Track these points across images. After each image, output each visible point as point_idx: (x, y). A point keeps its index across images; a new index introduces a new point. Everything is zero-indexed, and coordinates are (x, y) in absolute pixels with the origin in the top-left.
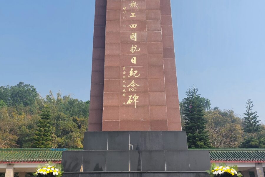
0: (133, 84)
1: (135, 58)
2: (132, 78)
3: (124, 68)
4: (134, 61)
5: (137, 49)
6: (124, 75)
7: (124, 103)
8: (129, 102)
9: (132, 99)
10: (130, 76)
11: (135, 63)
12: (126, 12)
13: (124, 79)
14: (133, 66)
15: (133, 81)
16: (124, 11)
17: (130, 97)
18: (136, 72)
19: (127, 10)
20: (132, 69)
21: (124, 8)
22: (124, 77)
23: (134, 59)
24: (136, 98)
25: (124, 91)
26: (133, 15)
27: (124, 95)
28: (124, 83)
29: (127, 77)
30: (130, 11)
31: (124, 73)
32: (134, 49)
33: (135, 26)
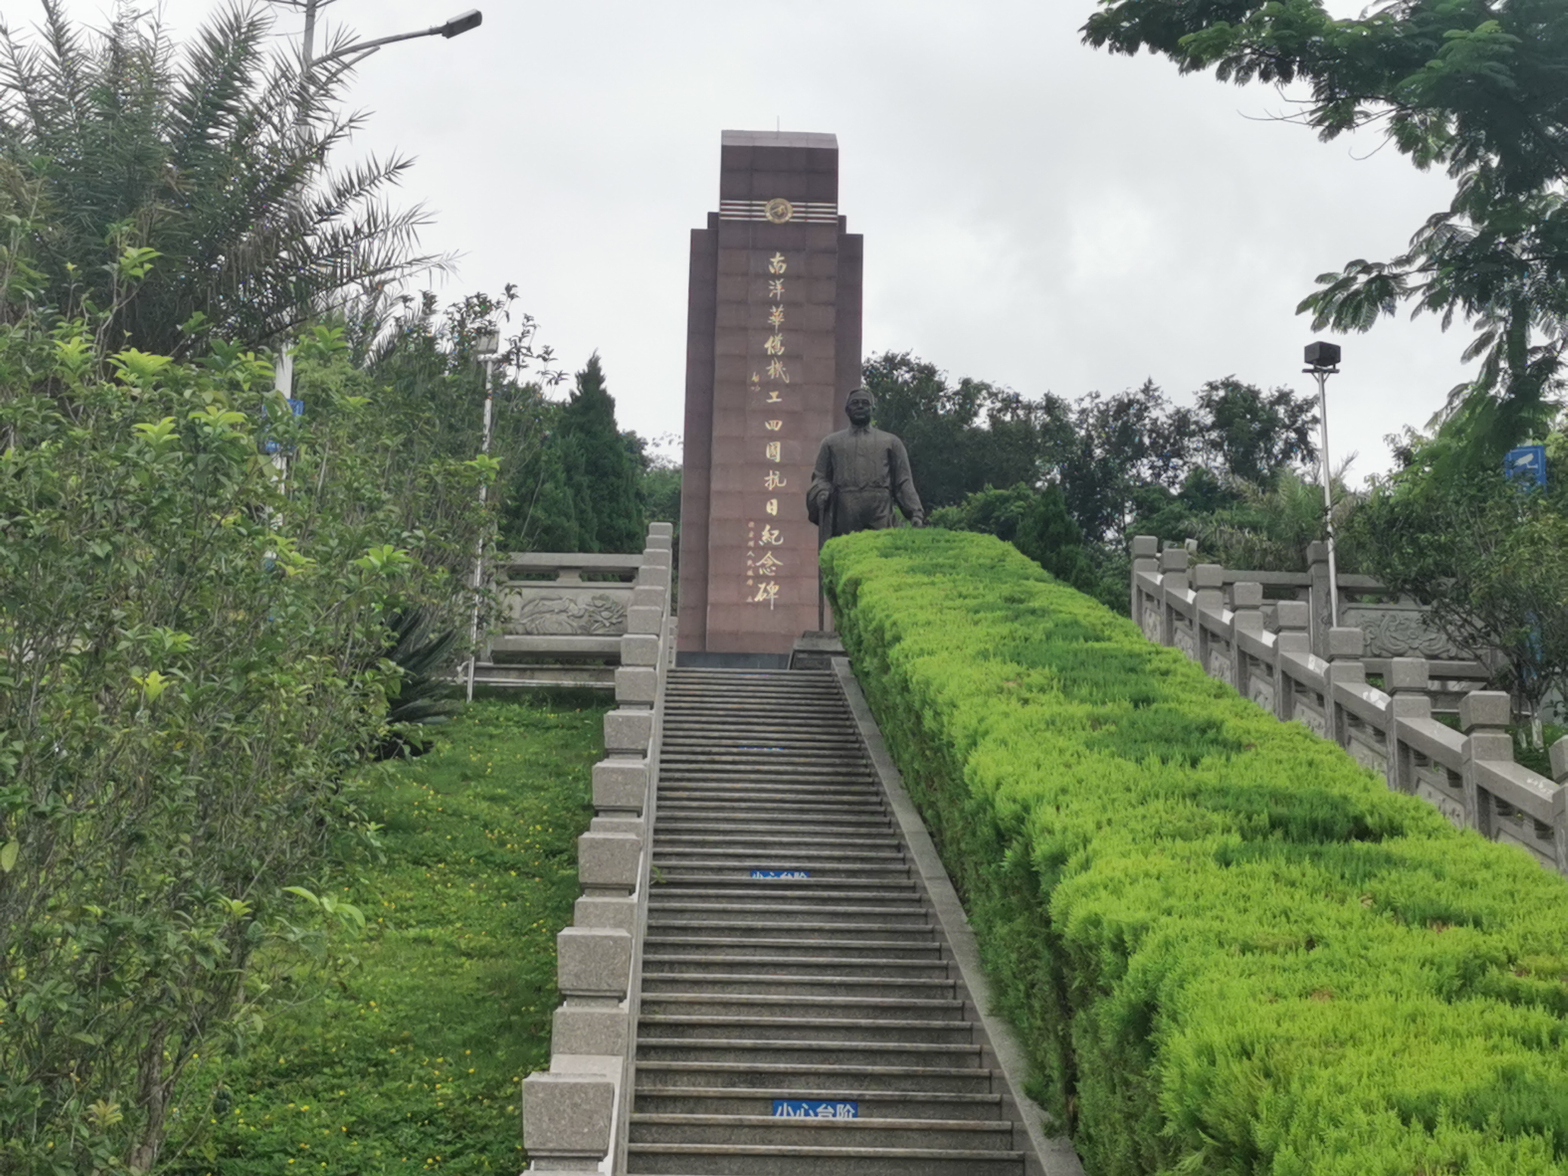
0: (769, 559)
1: (775, 502)
2: (768, 547)
3: (751, 524)
5: (781, 482)
6: (751, 540)
7: (750, 600)
8: (759, 598)
9: (765, 590)
10: (762, 541)
11: (774, 513)
12: (758, 389)
14: (770, 519)
15: (769, 554)
17: (762, 586)
18: (776, 533)
19: (760, 384)
20: (768, 527)
21: (755, 379)
22: (751, 544)
23: (772, 504)
24: (773, 589)
25: (750, 573)
26: (774, 397)
27: (750, 582)
28: (750, 557)
29: (756, 543)
30: (769, 385)
31: (751, 535)
33: (775, 425)
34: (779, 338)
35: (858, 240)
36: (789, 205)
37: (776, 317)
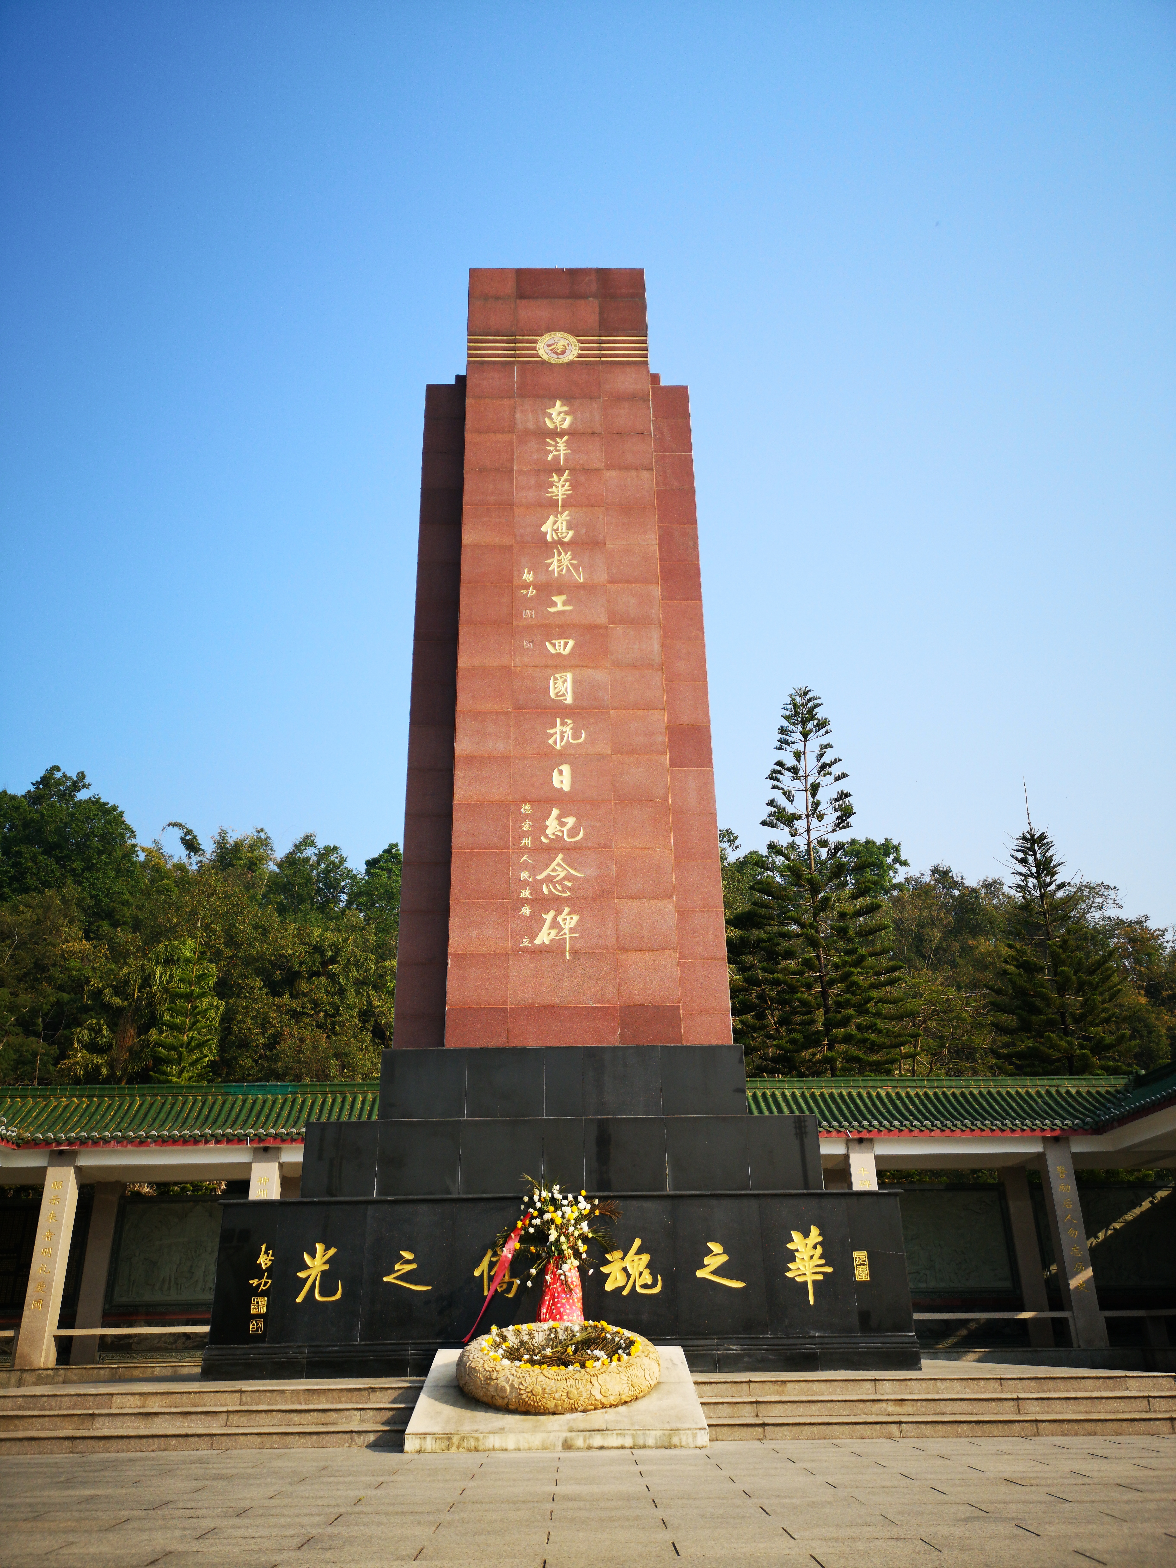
0: (558, 868)
1: (566, 768)
2: (557, 846)
3: (526, 808)
4: (562, 780)
5: (576, 736)
7: (526, 943)
8: (544, 937)
10: (547, 836)
11: (566, 787)
12: (532, 592)
13: (524, 850)
14: (558, 799)
16: (526, 586)
17: (549, 917)
18: (571, 821)
19: (535, 584)
21: (527, 577)
22: (527, 842)
23: (561, 772)
25: (526, 894)
26: (559, 603)
27: (526, 911)
29: (536, 839)
30: (551, 586)
31: (527, 826)
32: (562, 733)
33: (563, 647)
34: (564, 517)
35: (679, 395)
37: (560, 488)
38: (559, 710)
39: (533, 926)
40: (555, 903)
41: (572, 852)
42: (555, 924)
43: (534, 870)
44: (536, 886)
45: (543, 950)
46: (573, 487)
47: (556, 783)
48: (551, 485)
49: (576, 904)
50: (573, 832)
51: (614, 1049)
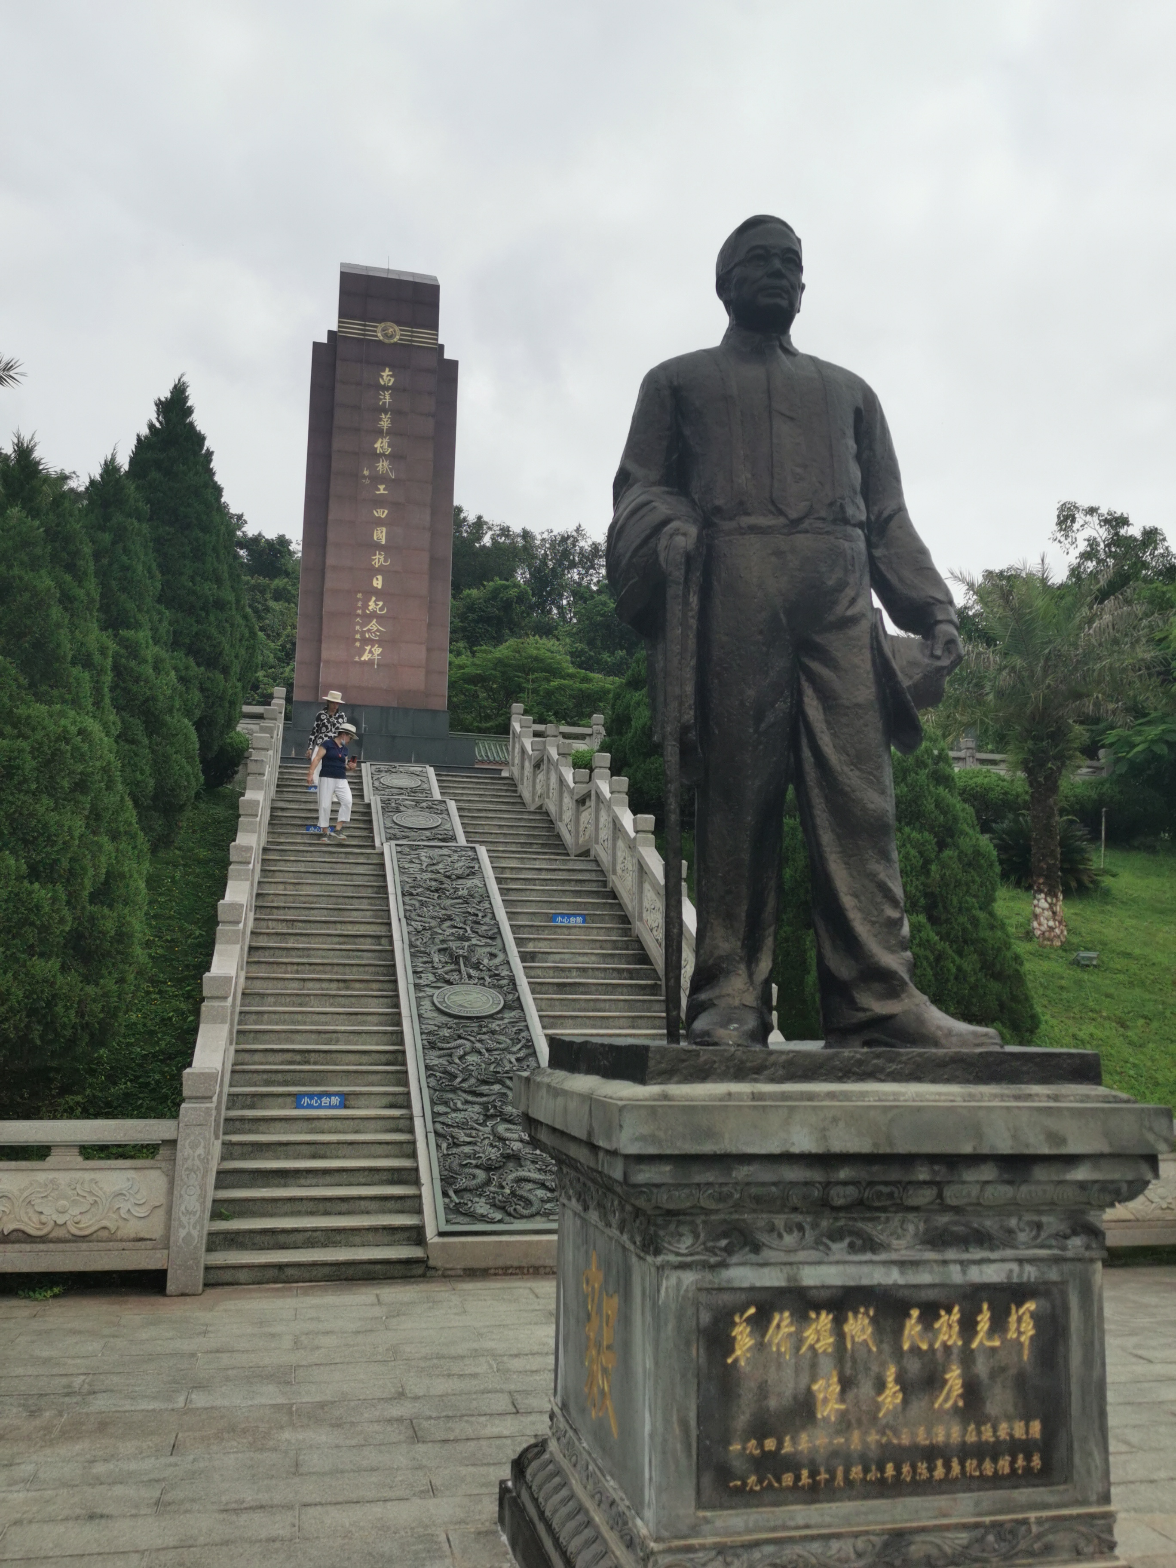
0: (374, 625)
1: (380, 577)
2: (373, 615)
3: (359, 596)
4: (378, 583)
5: (385, 561)
6: (359, 608)
7: (357, 659)
8: (366, 657)
10: (369, 610)
11: (380, 587)
12: (367, 481)
13: (358, 615)
14: (376, 592)
15: (374, 621)
16: (364, 477)
17: (368, 648)
18: (381, 604)
19: (369, 477)
20: (374, 599)
21: (366, 473)
22: (359, 612)
23: (377, 579)
24: (377, 650)
25: (358, 636)
26: (382, 489)
27: (358, 644)
28: (358, 623)
29: (364, 611)
30: (377, 479)
31: (360, 604)
32: (378, 560)
33: (382, 513)
34: (386, 440)
35: (454, 364)
36: (397, 328)
37: (385, 422)
38: (378, 546)
39: (361, 651)
40: (371, 642)
41: (380, 618)
42: (371, 652)
43: (363, 626)
44: (363, 633)
45: (365, 662)
46: (392, 422)
47: (375, 584)
48: (381, 420)
49: (380, 643)
50: (381, 609)
51: (394, 708)
